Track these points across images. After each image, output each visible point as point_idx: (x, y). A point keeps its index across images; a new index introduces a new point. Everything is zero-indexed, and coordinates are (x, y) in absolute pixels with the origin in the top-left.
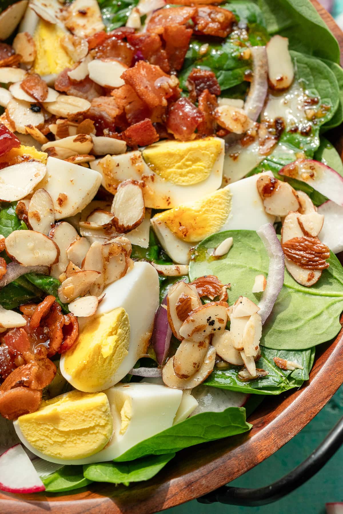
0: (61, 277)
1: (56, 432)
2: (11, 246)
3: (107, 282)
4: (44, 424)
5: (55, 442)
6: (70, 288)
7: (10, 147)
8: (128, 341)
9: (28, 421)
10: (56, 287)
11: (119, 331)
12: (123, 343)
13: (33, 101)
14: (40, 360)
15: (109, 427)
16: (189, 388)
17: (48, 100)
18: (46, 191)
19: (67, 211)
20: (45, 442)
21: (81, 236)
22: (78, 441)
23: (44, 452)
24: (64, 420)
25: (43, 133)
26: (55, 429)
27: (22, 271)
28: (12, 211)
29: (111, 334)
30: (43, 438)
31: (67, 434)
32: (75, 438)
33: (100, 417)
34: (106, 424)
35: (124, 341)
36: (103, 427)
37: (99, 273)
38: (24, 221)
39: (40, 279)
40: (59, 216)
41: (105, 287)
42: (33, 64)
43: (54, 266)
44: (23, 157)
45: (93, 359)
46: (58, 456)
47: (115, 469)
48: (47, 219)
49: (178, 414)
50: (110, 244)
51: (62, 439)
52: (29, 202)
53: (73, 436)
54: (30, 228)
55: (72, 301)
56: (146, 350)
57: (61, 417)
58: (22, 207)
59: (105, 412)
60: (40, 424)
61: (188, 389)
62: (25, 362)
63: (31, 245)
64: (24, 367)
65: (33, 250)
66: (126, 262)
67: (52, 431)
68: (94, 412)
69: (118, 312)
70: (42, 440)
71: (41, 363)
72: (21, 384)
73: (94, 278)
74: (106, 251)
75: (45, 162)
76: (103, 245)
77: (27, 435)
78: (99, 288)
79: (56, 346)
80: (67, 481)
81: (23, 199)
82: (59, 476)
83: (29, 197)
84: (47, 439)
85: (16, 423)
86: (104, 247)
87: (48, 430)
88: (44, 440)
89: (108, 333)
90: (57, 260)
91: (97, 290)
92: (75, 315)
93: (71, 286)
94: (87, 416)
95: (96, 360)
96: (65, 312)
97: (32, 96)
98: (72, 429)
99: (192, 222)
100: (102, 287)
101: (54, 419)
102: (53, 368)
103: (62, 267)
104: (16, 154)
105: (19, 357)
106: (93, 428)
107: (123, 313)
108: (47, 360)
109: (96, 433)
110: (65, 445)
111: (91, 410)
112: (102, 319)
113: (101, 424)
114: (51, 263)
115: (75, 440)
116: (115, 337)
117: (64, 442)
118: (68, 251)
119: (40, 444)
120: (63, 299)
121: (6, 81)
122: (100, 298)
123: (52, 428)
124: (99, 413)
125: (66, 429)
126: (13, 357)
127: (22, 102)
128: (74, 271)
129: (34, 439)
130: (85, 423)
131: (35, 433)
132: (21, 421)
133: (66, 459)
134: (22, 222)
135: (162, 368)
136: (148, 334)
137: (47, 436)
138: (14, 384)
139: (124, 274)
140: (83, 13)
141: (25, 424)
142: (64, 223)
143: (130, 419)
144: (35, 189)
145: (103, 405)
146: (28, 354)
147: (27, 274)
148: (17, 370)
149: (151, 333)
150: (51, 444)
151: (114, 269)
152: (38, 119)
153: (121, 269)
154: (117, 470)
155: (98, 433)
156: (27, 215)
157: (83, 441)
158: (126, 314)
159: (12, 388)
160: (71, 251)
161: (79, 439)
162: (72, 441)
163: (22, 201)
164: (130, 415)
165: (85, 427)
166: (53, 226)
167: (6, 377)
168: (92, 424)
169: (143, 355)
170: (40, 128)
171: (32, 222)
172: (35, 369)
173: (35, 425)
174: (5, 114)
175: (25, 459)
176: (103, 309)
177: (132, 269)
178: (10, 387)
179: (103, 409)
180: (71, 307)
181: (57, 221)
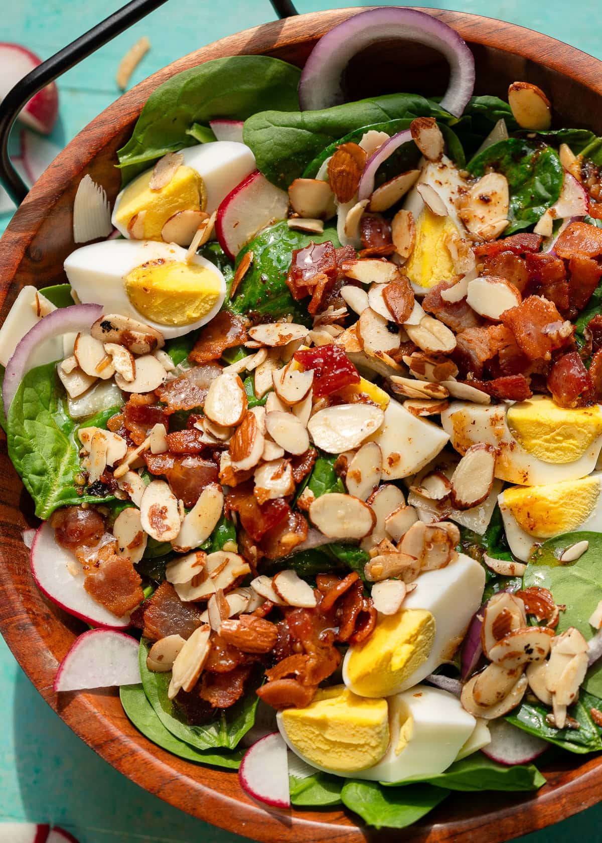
0: (372, 551)
1: (320, 738)
2: (316, 512)
3: (424, 568)
4: (310, 726)
5: (318, 748)
6: (378, 569)
7: (348, 383)
8: (430, 647)
9: (293, 718)
10: (363, 561)
11: (420, 638)
12: (423, 649)
13: (392, 319)
14: (323, 648)
15: (380, 749)
16: (486, 717)
17: (408, 322)
18: (377, 445)
19: (398, 473)
20: (307, 745)
21: (407, 504)
22: (343, 754)
23: (304, 754)
24: (333, 728)
25: (395, 360)
26: (320, 734)
27: (326, 541)
28: (331, 464)
29: (408, 642)
30: (306, 739)
31: (334, 744)
32: (340, 750)
33: (372, 737)
34: (377, 746)
35: (424, 646)
36: (374, 748)
37: (415, 559)
38: (341, 478)
39: (346, 551)
40: (386, 478)
41: (421, 573)
42: (408, 261)
43: (365, 540)
44: (360, 396)
45: (381, 665)
46: (319, 762)
47: (380, 792)
48: (370, 479)
49: (466, 745)
50: (436, 528)
51: (326, 747)
52: (354, 456)
53: (339, 747)
54: (346, 492)
55: (379, 581)
56: (451, 656)
57: (330, 723)
58: (343, 463)
59: (379, 733)
60: (305, 725)
61: (484, 719)
62: (305, 652)
63: (341, 512)
64: (300, 657)
65: (342, 519)
66: (449, 553)
67: (317, 736)
68: (366, 729)
69: (424, 616)
70: (304, 741)
71: (324, 652)
72: (292, 676)
73: (406, 561)
74: (430, 534)
75: (384, 407)
76: (428, 527)
77: (290, 732)
78: (413, 573)
79: (345, 636)
80: (323, 789)
81: (347, 452)
82: (316, 782)
83: (355, 450)
84: (309, 742)
85: (279, 716)
86: (428, 529)
87: (313, 733)
88: (306, 742)
89: (404, 640)
90: (370, 533)
91: (409, 575)
92: (375, 606)
93: (379, 566)
94: (358, 732)
95: (384, 666)
96: (367, 594)
97: (392, 312)
98: (338, 740)
99: (544, 514)
100: (417, 572)
101: (322, 724)
102: (336, 657)
103: (376, 539)
104: (354, 391)
105: (298, 644)
106: (362, 746)
107: (429, 619)
108: (332, 649)
109: (364, 752)
110: (328, 754)
111: (364, 727)
112: (405, 617)
113: (371, 745)
114: (362, 536)
115: (340, 752)
116: (410, 648)
117: (327, 751)
118: (387, 522)
119: (302, 745)
120: (369, 576)
121: (367, 281)
122: (410, 588)
123: (317, 732)
124: (371, 732)
125: (333, 739)
126: (292, 642)
127: (379, 316)
128: (386, 549)
129: (295, 738)
130: (355, 738)
131: (298, 732)
132: (286, 716)
133: (325, 767)
134: (339, 480)
135: (463, 684)
136: (459, 639)
137: (311, 739)
138: (285, 674)
139: (444, 565)
140: (485, 200)
141: (289, 720)
142: (390, 486)
143: (408, 742)
144: (364, 443)
145: (378, 725)
146: (308, 643)
147: (331, 544)
148: (292, 658)
149: (462, 639)
150: (313, 749)
151: (435, 557)
152: (393, 342)
153: (442, 559)
154: (381, 795)
155: (366, 751)
156: (346, 472)
157: (348, 756)
158: (433, 619)
159: (283, 678)
160: (391, 522)
161: (344, 752)
162: (337, 753)
163: (344, 455)
164: (409, 737)
165: (354, 742)
166: (375, 489)
167: (281, 660)
168: (362, 742)
169: (446, 661)
170: (392, 354)
171: (350, 483)
172: (312, 662)
173: (300, 724)
174: (356, 324)
175: (283, 755)
176: (411, 603)
177: (455, 561)
178: (280, 676)
179: (378, 730)
180: (376, 590)
181: (382, 482)
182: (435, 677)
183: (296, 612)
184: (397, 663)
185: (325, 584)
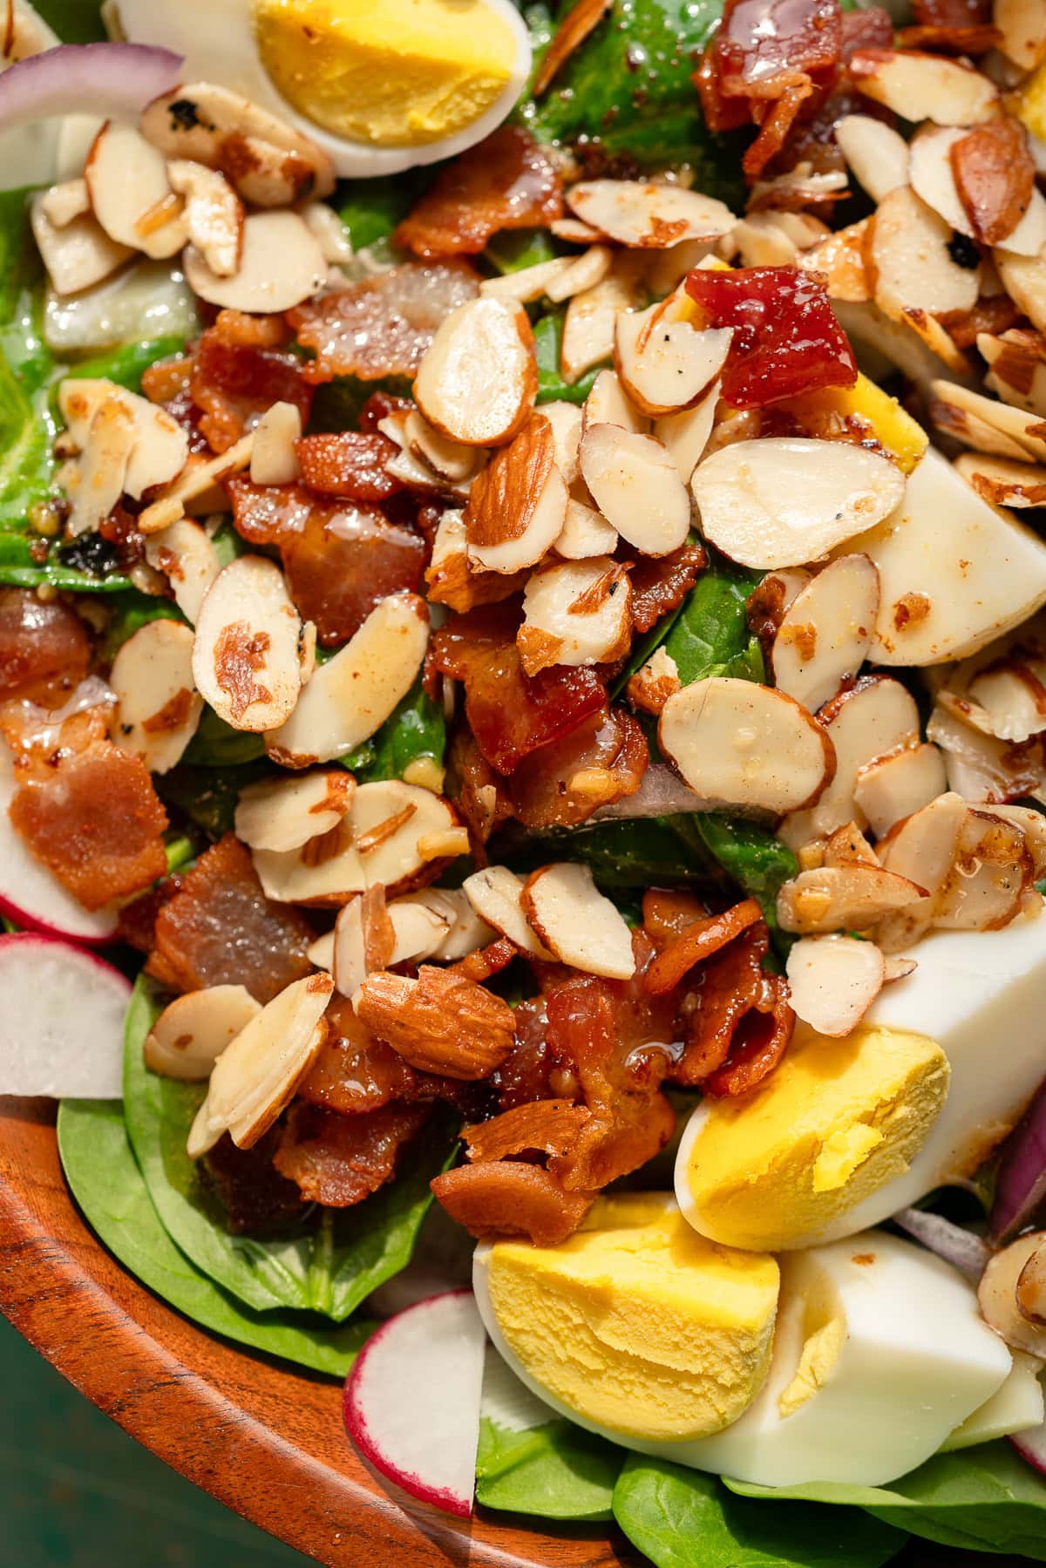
0: (810, 850)
1: (583, 1335)
2: (679, 722)
3: (941, 922)
4: (560, 1297)
5: (572, 1360)
6: (816, 902)
7: (819, 381)
8: (922, 1137)
9: (519, 1269)
10: (779, 876)
11: (902, 1111)
12: (904, 1142)
13: (965, 228)
14: (630, 1093)
15: (741, 1397)
16: (1040, 1353)
17: (1009, 244)
18: (872, 564)
19: (913, 651)
20: (544, 1347)
21: (923, 739)
22: (638, 1391)
23: (530, 1370)
24: (622, 1318)
25: (955, 340)
26: (584, 1326)
27: (689, 805)
28: (739, 596)
29: (869, 1119)
30: (543, 1332)
31: (618, 1358)
32: (632, 1377)
33: (727, 1360)
34: (734, 1388)
35: (907, 1135)
36: (726, 1390)
37: (923, 893)
38: (761, 640)
39: (739, 840)
40: (880, 657)
41: (931, 932)
42: (1027, 79)
43: (795, 817)
44: (848, 421)
45: (784, 1170)
46: (567, 1399)
47: (718, 1504)
48: (836, 656)
49: (972, 1420)
50: (997, 820)
51: (594, 1364)
52: (804, 586)
53: (631, 1371)
54: (769, 680)
55: (814, 935)
56: (972, 1168)
57: (616, 1303)
58: (773, 598)
59: (748, 1354)
60: (548, 1293)
61: (1035, 1357)
62: (581, 1097)
63: (746, 734)
64: (566, 1108)
65: (746, 753)
66: (1019, 895)
67: (576, 1328)
68: (714, 1337)
69: (923, 1055)
70: (539, 1337)
71: (634, 1103)
72: (536, 1158)
73: (899, 896)
74: (975, 833)
75: (908, 466)
76: (973, 812)
77: (501, 1303)
78: (909, 929)
79: (698, 1070)
80: (566, 1470)
81: (788, 570)
82: (550, 1448)
83: (811, 570)
84: (551, 1340)
85: (482, 1256)
86: (973, 820)
87: (567, 1319)
88: (543, 1338)
89: (859, 1112)
90: (815, 800)
91: (898, 932)
92: (792, 1003)
93: (822, 895)
94: (689, 1339)
95: (791, 1173)
96: (776, 963)
97: (969, 208)
98: (631, 1352)
100: (919, 928)
101: (596, 1302)
102: (662, 1123)
103: (824, 820)
104: (833, 405)
105: (567, 1075)
106: (696, 1379)
107: (936, 1064)
108: (654, 1100)
109: (696, 1396)
110: (595, 1381)
111: (711, 1330)
112: (870, 1047)
113: (720, 1381)
114: (787, 805)
115: (632, 1383)
116: (872, 1136)
117: (596, 1374)
118: (861, 779)
119: (529, 1343)
120: (786, 916)
121: (912, 114)
122: (894, 973)
123: (577, 1320)
124: (727, 1348)
125: (618, 1345)
126: (551, 1063)
127: (931, 215)
128: (847, 854)
129: (515, 1324)
130: (678, 1355)
131: (526, 1309)
132: (498, 1261)
133: (585, 1415)
134: (753, 642)
135: (992, 1253)
136: (1001, 1128)
137: (556, 1335)
138: (517, 1149)
139: (998, 924)
141: (505, 1273)
142: (888, 684)
143: (819, 1387)
144: (837, 553)
145: (748, 1333)
146: (596, 1079)
147: (701, 815)
148: (546, 1106)
149: (1009, 1127)
150: (559, 1361)
151: (975, 898)
152: (959, 290)
153: (997, 908)
154: (719, 1512)
155: (704, 1396)
156: (778, 625)
157: (651, 1397)
158: (947, 1066)
159: (509, 1158)
160: (873, 780)
161: (644, 1385)
162: (622, 1383)
163: (780, 577)
164: (825, 1375)
165: (673, 1366)
166: (847, 685)
167: (511, 1107)
168: (696, 1368)
169: (955, 1178)
170: (950, 322)
171: (783, 656)
172: (597, 1131)
173: (533, 1288)
174: (863, 224)
175: (472, 1361)
176: (893, 1011)
177: (1032, 918)
178: (502, 1153)
179: (745, 1345)
180: (801, 958)
181: (868, 668)
182: (917, 1216)
183: (575, 984)
184: (830, 1173)
185: (666, 918)
